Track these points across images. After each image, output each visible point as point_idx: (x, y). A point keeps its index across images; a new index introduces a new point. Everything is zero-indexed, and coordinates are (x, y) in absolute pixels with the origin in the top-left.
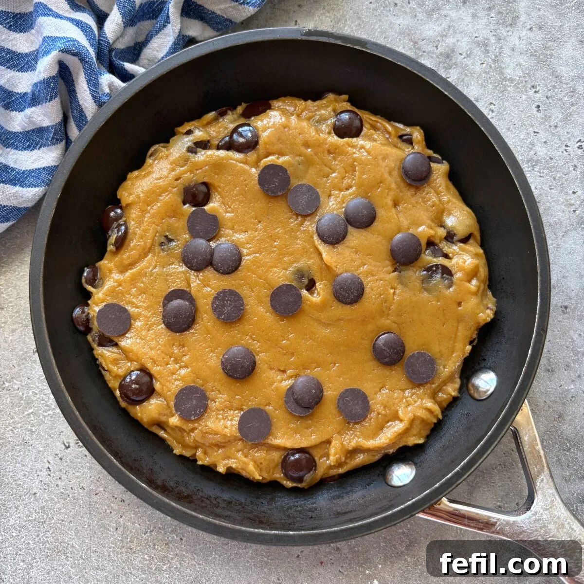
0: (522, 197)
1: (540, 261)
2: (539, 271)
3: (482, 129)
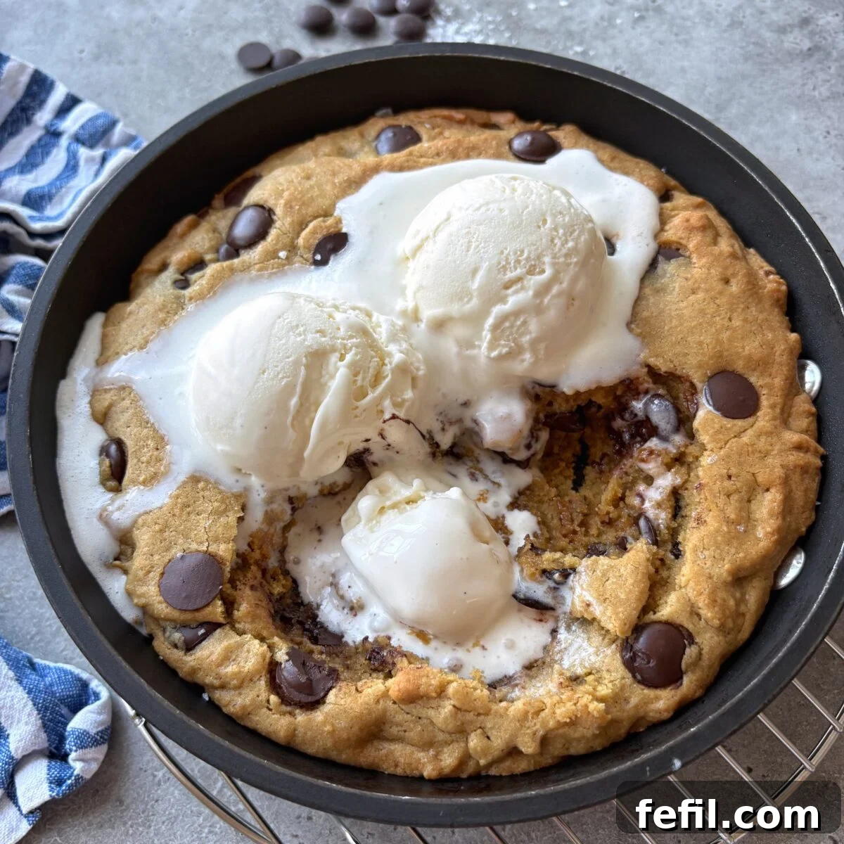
0: (681, 119)
1: (758, 176)
2: (767, 189)
3: (576, 73)
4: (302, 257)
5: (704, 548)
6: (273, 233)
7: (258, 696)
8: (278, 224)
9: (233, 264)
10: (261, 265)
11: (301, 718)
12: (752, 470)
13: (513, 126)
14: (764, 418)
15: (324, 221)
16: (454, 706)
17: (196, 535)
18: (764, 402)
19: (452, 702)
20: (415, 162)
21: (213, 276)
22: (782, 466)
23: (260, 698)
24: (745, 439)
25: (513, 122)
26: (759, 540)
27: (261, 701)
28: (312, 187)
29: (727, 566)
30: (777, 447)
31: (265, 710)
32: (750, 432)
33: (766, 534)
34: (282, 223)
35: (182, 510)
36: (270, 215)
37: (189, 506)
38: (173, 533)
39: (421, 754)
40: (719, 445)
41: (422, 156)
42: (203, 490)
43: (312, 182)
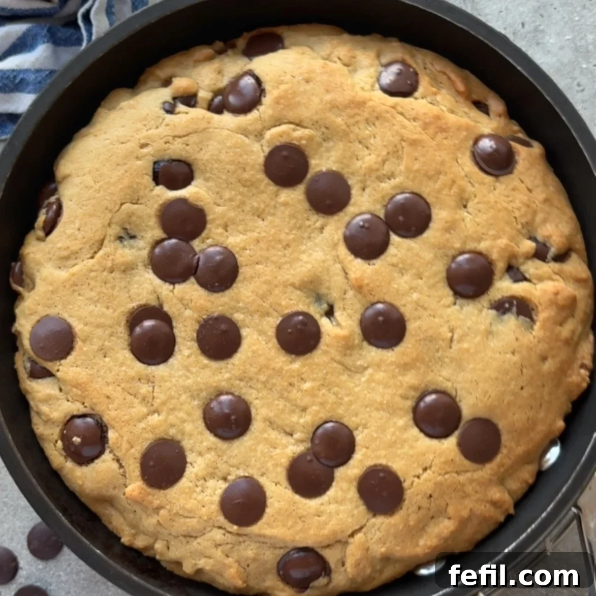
4: (262, 146)
5: (379, 529)
6: (254, 115)
7: (52, 434)
8: (261, 108)
9: (212, 119)
10: (230, 132)
11: (69, 465)
12: (448, 501)
13: (498, 118)
14: (488, 470)
15: (294, 130)
16: (158, 521)
17: (71, 309)
18: (498, 459)
19: (159, 518)
20: (392, 116)
21: (193, 119)
22: (471, 510)
23: (53, 437)
24: (462, 478)
25: (500, 116)
26: (418, 545)
27: (53, 438)
28: (305, 92)
29: (383, 550)
30: (477, 496)
31: (52, 444)
32: (469, 475)
33: (425, 545)
34: (265, 109)
35: (71, 286)
36: (260, 96)
37: (76, 285)
38: (58, 298)
39: (127, 528)
40: (440, 472)
41: (402, 114)
42: (92, 279)
43: (308, 87)
